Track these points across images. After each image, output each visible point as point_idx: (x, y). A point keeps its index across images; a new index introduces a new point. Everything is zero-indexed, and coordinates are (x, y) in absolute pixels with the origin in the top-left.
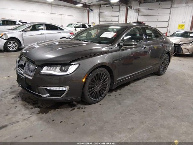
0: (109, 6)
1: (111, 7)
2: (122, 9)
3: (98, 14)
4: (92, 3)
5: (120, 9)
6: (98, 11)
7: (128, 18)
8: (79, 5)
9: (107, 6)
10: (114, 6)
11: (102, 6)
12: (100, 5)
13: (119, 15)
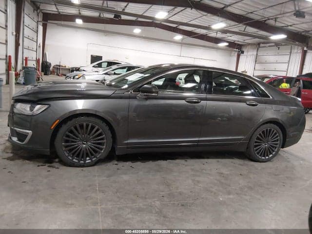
0: (273, 46)
1: (276, 47)
2: (296, 51)
3: (254, 58)
4: (245, 41)
5: (292, 51)
6: (255, 53)
7: (305, 67)
8: (223, 45)
9: (270, 46)
10: (282, 45)
11: (262, 45)
12: (259, 44)
13: (289, 61)
